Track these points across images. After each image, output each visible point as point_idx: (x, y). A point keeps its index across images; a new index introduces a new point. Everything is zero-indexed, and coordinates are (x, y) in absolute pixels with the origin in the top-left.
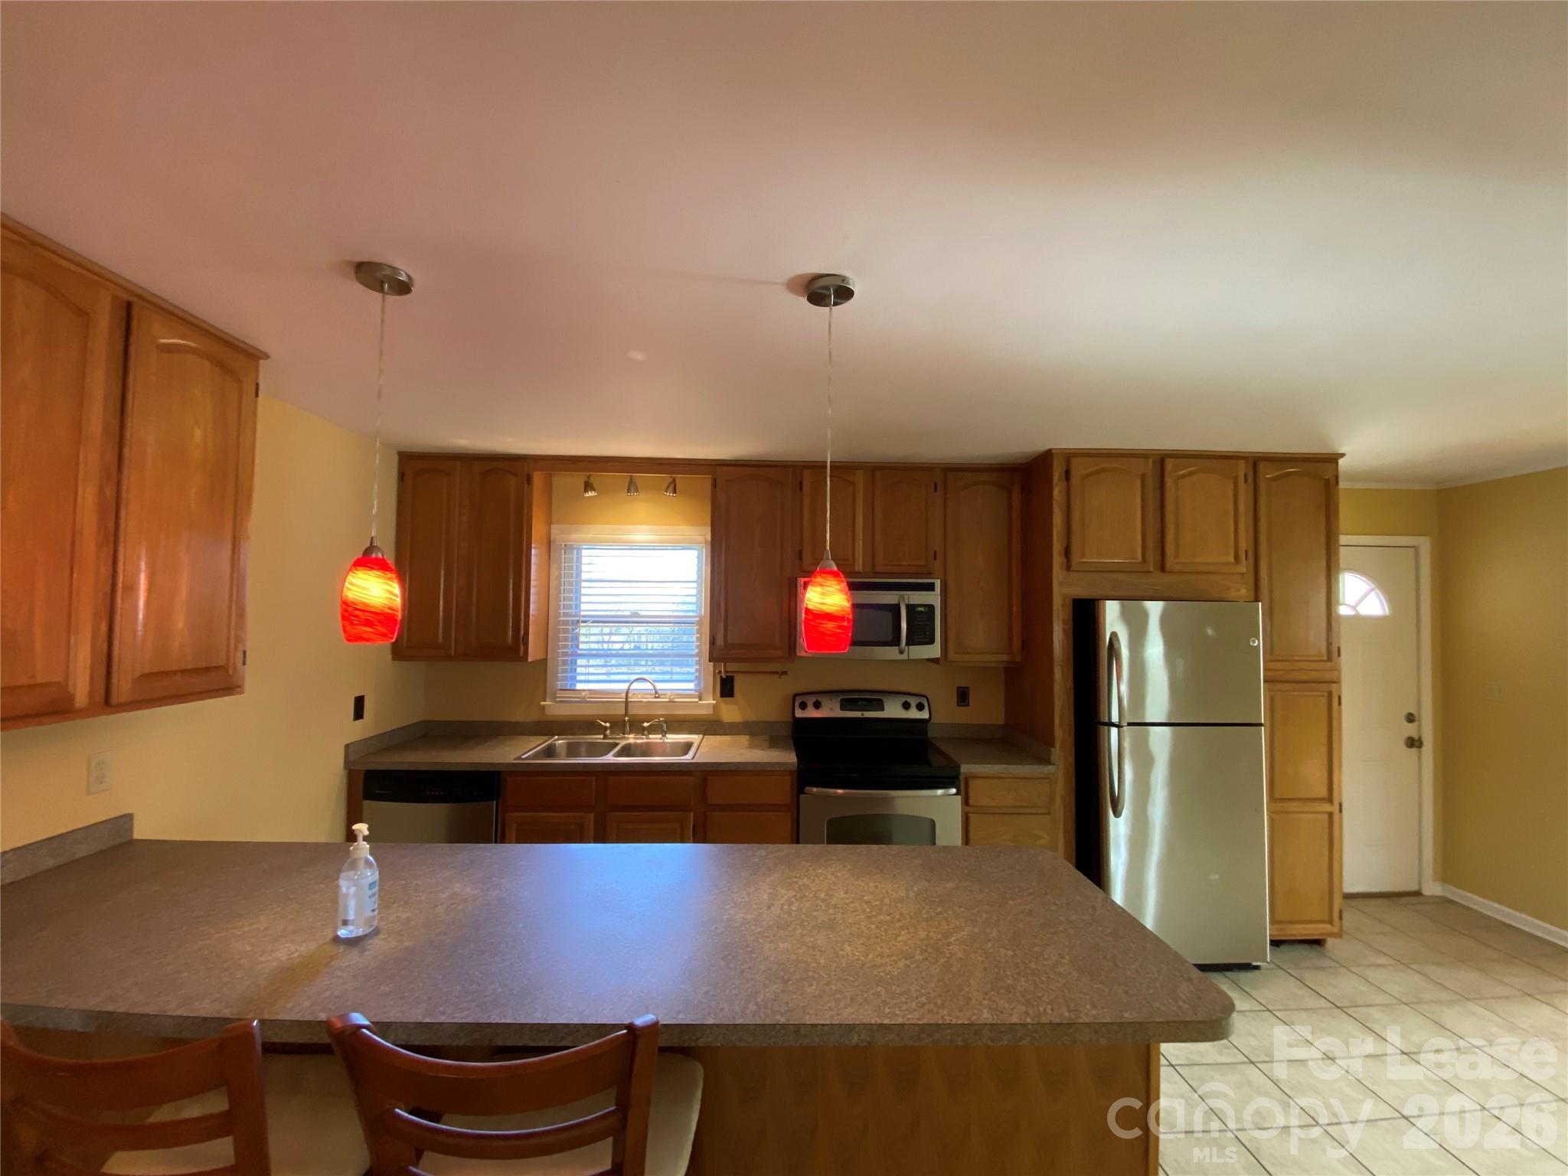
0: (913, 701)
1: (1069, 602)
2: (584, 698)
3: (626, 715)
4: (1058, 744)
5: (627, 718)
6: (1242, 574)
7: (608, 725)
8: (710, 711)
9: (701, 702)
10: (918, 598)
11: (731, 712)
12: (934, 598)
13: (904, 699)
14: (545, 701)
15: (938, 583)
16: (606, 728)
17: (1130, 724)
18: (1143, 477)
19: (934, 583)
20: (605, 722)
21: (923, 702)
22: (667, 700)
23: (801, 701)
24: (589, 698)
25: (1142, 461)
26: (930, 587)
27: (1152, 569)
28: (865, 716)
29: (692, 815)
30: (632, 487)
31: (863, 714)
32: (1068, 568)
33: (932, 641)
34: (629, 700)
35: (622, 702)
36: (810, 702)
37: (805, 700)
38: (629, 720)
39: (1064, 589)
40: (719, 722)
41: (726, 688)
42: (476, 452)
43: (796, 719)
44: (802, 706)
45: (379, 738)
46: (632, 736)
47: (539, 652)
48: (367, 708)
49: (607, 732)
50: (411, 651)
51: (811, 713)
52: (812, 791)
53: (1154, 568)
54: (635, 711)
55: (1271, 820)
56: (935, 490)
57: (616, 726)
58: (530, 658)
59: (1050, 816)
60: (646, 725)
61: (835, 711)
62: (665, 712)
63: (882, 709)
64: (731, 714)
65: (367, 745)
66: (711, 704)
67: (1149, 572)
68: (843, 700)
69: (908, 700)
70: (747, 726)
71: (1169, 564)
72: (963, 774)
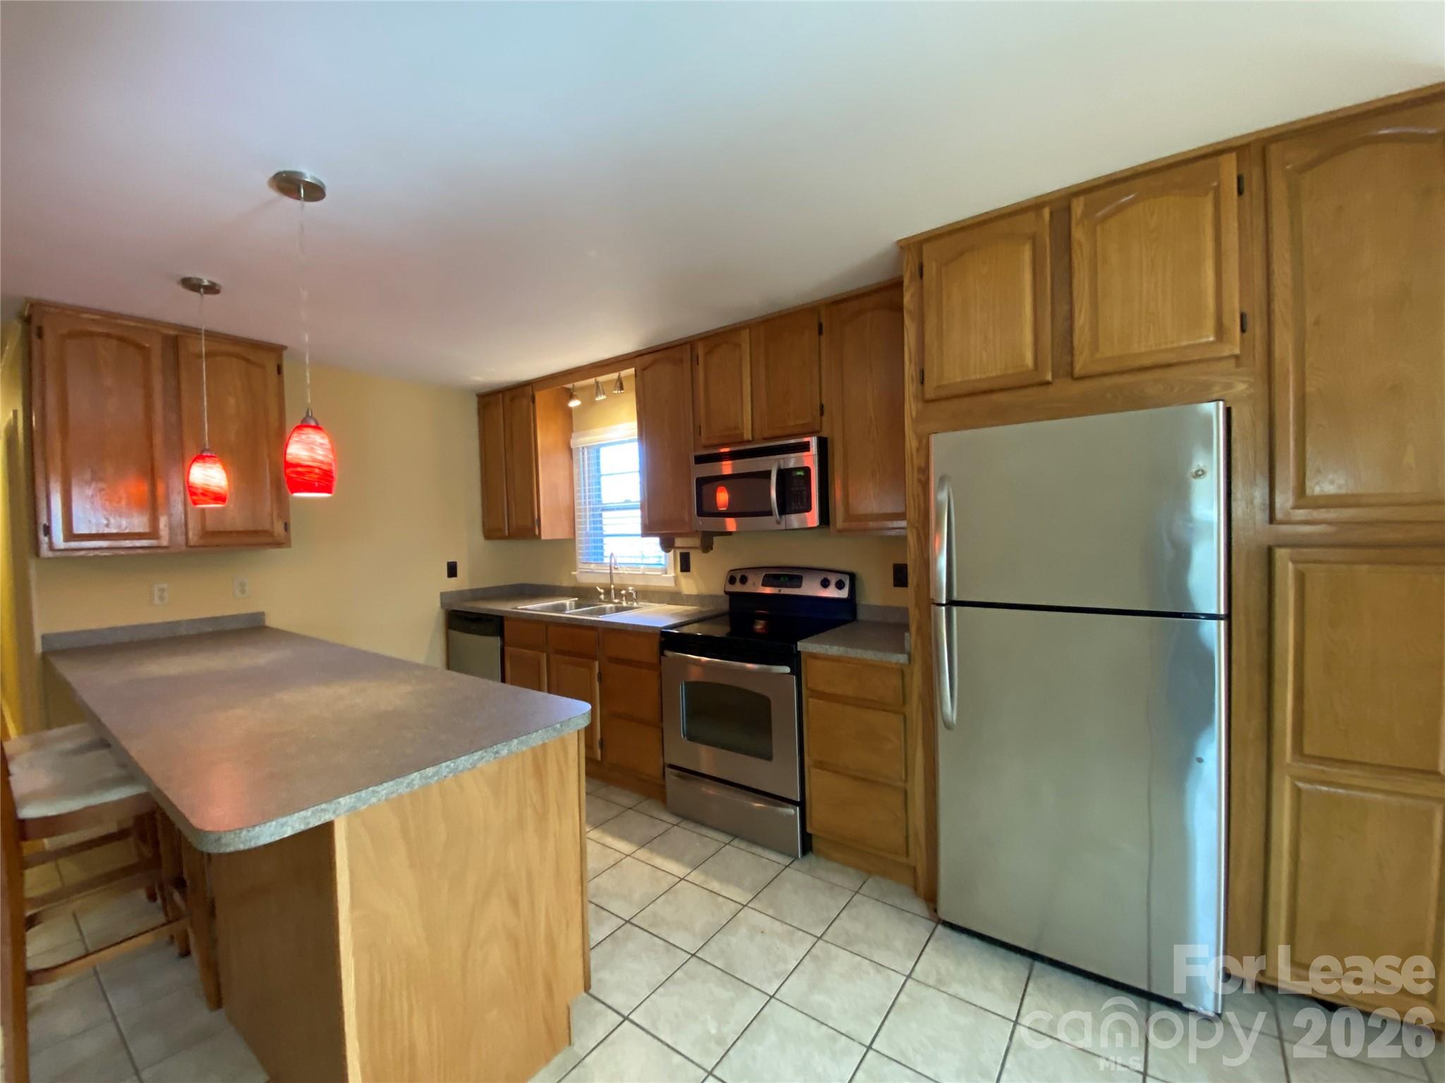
0: (833, 579)
3: (612, 584)
4: (913, 628)
5: (612, 587)
6: (1237, 357)
7: (602, 591)
8: (670, 583)
9: (665, 575)
10: (792, 461)
11: (685, 585)
12: (810, 459)
13: (823, 575)
14: (575, 571)
15: (813, 441)
18: (1034, 239)
19: (809, 442)
20: (601, 589)
21: (843, 580)
22: (640, 573)
23: (731, 576)
25: (1032, 215)
26: (805, 447)
27: (1049, 377)
28: (782, 592)
29: (597, 663)
30: (598, 390)
31: (780, 591)
32: (924, 398)
33: (808, 509)
35: (610, 573)
36: (738, 578)
37: (734, 575)
38: (614, 589)
39: (919, 426)
40: (679, 593)
41: (685, 566)
42: (508, 385)
43: (726, 593)
44: (732, 580)
45: (472, 591)
46: (616, 601)
47: (561, 533)
48: (460, 570)
49: (602, 597)
50: (491, 533)
51: (738, 588)
52: (669, 654)
53: (1053, 377)
54: (616, 580)
55: (1298, 792)
56: (820, 332)
57: (607, 592)
58: (544, 537)
59: (902, 717)
60: (623, 592)
61: (757, 587)
62: (640, 583)
63: (799, 586)
64: (689, 585)
65: (460, 594)
66: (676, 578)
67: (1048, 383)
68: (766, 575)
69: (829, 578)
70: (699, 599)
71: (1081, 364)
72: (800, 652)
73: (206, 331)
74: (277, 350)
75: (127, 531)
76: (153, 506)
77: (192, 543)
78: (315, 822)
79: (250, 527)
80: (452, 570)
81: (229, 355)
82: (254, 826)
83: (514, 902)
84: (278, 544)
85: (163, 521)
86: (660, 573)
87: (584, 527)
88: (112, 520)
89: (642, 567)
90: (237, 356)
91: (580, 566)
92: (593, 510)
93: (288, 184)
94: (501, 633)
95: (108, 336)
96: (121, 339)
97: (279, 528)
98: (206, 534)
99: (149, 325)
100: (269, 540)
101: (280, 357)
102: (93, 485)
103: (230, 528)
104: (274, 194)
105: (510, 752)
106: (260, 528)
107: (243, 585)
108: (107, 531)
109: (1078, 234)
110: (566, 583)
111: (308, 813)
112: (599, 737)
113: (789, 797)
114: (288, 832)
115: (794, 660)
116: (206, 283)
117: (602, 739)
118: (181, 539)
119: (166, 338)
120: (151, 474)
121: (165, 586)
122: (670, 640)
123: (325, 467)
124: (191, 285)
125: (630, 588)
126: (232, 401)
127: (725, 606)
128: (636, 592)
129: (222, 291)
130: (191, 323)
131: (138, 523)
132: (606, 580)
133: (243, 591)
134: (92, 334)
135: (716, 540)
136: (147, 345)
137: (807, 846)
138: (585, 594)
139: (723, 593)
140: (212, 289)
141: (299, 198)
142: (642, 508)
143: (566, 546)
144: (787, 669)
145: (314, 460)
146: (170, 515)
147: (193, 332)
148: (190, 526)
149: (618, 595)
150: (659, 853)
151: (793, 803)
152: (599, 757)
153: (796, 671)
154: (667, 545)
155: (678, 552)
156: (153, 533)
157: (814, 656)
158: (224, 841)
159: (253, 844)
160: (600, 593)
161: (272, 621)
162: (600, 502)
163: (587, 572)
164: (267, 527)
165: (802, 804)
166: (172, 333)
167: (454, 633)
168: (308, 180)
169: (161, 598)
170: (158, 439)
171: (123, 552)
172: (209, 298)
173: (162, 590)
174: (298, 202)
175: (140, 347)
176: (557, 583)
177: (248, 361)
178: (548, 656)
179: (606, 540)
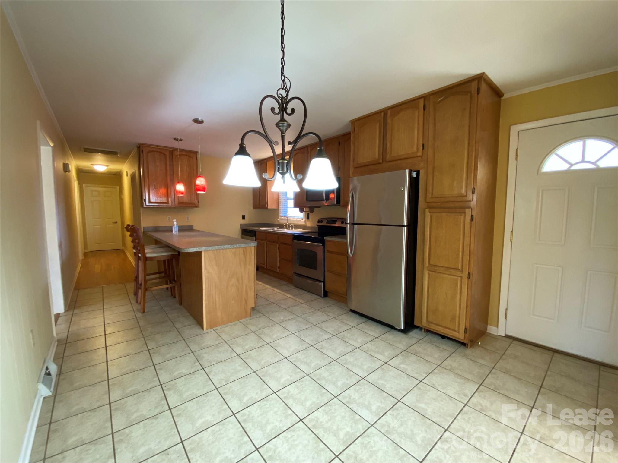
6: (421, 156)
7: (285, 225)
13: (342, 220)
14: (278, 219)
18: (379, 122)
22: (295, 219)
25: (379, 114)
29: (278, 244)
31: (330, 225)
37: (319, 220)
38: (288, 224)
41: (308, 218)
42: (260, 160)
43: (317, 226)
44: (319, 222)
45: (249, 224)
46: (289, 228)
47: (274, 207)
48: (246, 217)
49: (285, 227)
50: (255, 207)
51: (320, 224)
52: (295, 241)
53: (382, 161)
54: (289, 222)
55: (429, 274)
56: (339, 145)
57: (286, 226)
58: (268, 208)
59: (346, 257)
60: (290, 225)
61: (324, 224)
62: (296, 223)
63: (336, 223)
64: (309, 224)
65: (246, 225)
66: (305, 221)
67: (381, 163)
68: (328, 220)
69: (344, 221)
70: (311, 228)
71: (388, 158)
72: (325, 240)
73: (179, 149)
74: (196, 153)
75: (162, 201)
76: (167, 195)
77: (176, 205)
78: (199, 250)
79: (190, 202)
80: (244, 217)
81: (184, 155)
82: (189, 248)
83: (238, 280)
84: (197, 206)
85: (170, 199)
86: (300, 220)
87: (282, 205)
88: (159, 199)
89: (296, 218)
90: (186, 155)
91: (280, 217)
92: (284, 199)
93: (196, 121)
94: (255, 236)
95: (157, 151)
96: (160, 152)
97: (196, 202)
98: (180, 203)
99: (166, 148)
100: (194, 205)
101: (196, 155)
102: (155, 189)
103: (185, 202)
104: (193, 123)
105: (237, 247)
106: (192, 202)
107: (188, 218)
108: (158, 201)
109: (389, 121)
110: (276, 223)
111: (197, 248)
112: (278, 266)
113: (320, 280)
114: (194, 251)
115: (323, 242)
116: (179, 139)
117: (279, 266)
118: (174, 204)
119: (170, 151)
120: (167, 187)
121: (170, 216)
122: (296, 237)
123: (204, 186)
124: (176, 139)
125: (292, 224)
126: (185, 167)
127: (317, 230)
128: (294, 226)
129: (183, 140)
130: (176, 147)
131: (164, 200)
132: (286, 222)
133: (188, 219)
134: (154, 151)
135: (315, 209)
136: (165, 153)
137: (326, 294)
138: (281, 226)
139: (316, 226)
140: (181, 140)
141: (198, 123)
142: (294, 199)
143: (276, 211)
144: (321, 244)
145: (201, 184)
146: (171, 198)
147: (176, 149)
148: (176, 201)
149: (289, 226)
150: (287, 293)
151: (321, 281)
152: (278, 271)
153: (324, 245)
154: (301, 210)
155: (306, 213)
156: (167, 203)
157: (328, 241)
158: (184, 250)
159: (189, 251)
160: (284, 226)
161: (195, 228)
162: (287, 197)
163: (282, 219)
164: (194, 202)
165: (324, 282)
166: (171, 150)
167: (243, 235)
168: (200, 120)
169: (169, 220)
170: (169, 178)
171: (161, 207)
172: (180, 142)
173: (169, 218)
174: (198, 124)
175: (164, 154)
176: (275, 223)
177: (189, 156)
178: (266, 242)
179: (288, 209)
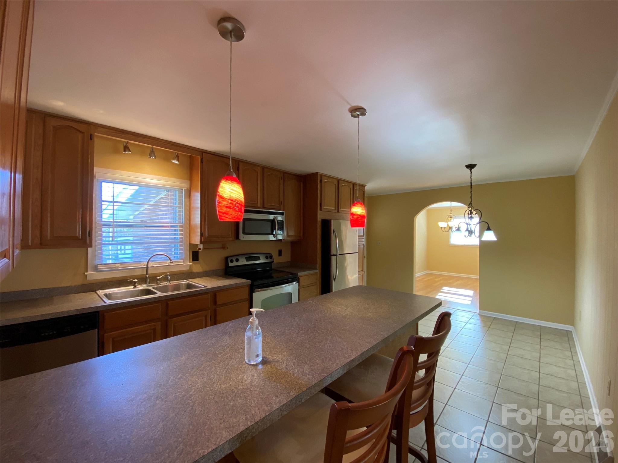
0: (269, 256)
1: (321, 220)
2: (117, 268)
3: (147, 274)
4: (317, 263)
5: (147, 276)
8: (188, 268)
9: (184, 264)
10: (279, 218)
11: (197, 268)
13: (266, 255)
14: (87, 272)
16: (135, 282)
17: (339, 255)
18: (335, 185)
20: (135, 279)
23: (230, 259)
24: (120, 267)
25: (335, 180)
27: (336, 211)
28: (255, 263)
29: (210, 311)
30: (152, 153)
31: (254, 262)
32: (321, 209)
34: (149, 266)
35: (146, 267)
36: (234, 260)
37: (232, 259)
39: (320, 216)
40: (191, 273)
41: (195, 257)
44: (231, 261)
49: (136, 284)
51: (235, 264)
61: (244, 262)
66: (190, 265)
68: (246, 257)
70: (205, 273)
71: (340, 210)
109: (340, 187)
115: (298, 279)
125: (166, 274)
153: (298, 282)
157: (301, 276)
